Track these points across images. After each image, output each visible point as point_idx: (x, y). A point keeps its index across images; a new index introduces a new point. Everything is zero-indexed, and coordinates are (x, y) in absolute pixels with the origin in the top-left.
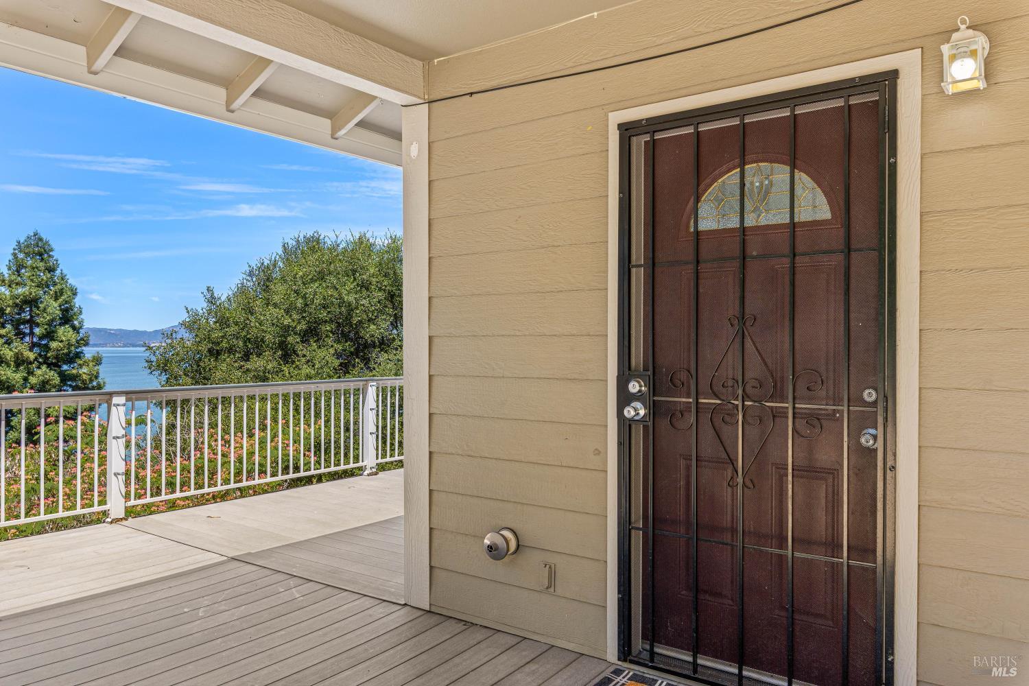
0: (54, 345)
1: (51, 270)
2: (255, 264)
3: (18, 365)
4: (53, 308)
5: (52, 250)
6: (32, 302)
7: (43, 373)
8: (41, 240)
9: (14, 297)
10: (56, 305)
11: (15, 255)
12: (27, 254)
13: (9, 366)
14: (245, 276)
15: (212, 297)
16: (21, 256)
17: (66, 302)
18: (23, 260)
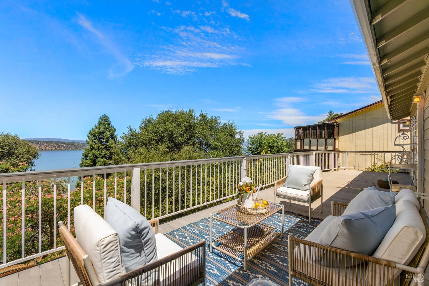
0: (108, 144)
1: (109, 124)
2: (144, 118)
3: (98, 150)
4: (108, 134)
5: (109, 119)
6: (103, 133)
7: (105, 151)
8: (106, 116)
9: (98, 131)
10: (109, 133)
11: (99, 120)
12: (102, 120)
13: (96, 150)
14: (142, 122)
15: (131, 128)
16: (101, 120)
17: (112, 133)
18: (101, 121)
